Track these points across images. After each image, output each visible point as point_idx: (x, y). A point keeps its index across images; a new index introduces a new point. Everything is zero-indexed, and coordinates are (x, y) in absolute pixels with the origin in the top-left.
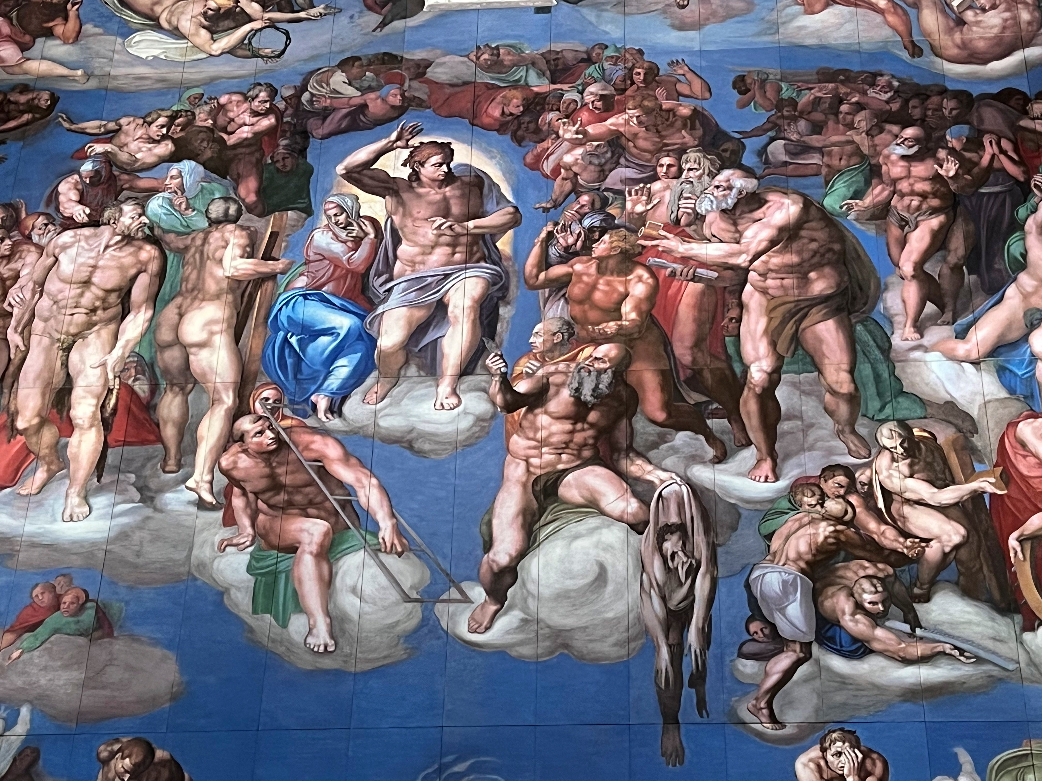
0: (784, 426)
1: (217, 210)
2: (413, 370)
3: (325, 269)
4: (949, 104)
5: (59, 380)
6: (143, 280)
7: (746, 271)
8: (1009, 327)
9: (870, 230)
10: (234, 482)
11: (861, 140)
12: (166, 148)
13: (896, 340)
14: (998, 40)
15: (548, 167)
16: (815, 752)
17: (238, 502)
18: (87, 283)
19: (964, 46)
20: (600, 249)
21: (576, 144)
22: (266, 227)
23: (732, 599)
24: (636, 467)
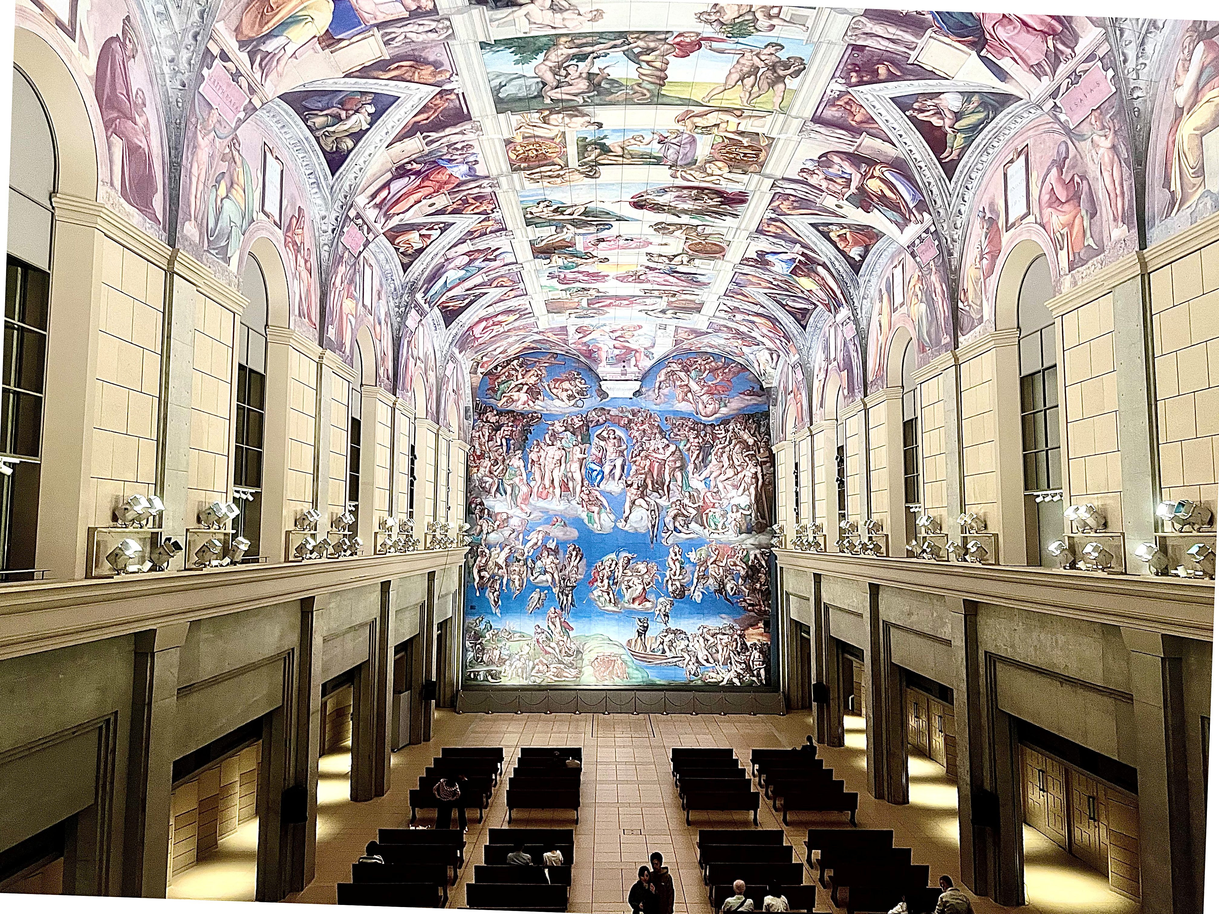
0: (670, 492)
1: (574, 443)
2: (610, 479)
3: (594, 457)
4: (702, 426)
5: (552, 478)
6: (563, 458)
7: (666, 460)
8: (707, 474)
9: (687, 453)
10: (583, 499)
11: (686, 433)
13: (689, 476)
14: (712, 412)
15: (632, 436)
16: (672, 548)
17: (584, 503)
18: (553, 458)
19: (706, 413)
20: (641, 454)
21: (637, 431)
22: (583, 447)
23: (662, 523)
24: (647, 498)
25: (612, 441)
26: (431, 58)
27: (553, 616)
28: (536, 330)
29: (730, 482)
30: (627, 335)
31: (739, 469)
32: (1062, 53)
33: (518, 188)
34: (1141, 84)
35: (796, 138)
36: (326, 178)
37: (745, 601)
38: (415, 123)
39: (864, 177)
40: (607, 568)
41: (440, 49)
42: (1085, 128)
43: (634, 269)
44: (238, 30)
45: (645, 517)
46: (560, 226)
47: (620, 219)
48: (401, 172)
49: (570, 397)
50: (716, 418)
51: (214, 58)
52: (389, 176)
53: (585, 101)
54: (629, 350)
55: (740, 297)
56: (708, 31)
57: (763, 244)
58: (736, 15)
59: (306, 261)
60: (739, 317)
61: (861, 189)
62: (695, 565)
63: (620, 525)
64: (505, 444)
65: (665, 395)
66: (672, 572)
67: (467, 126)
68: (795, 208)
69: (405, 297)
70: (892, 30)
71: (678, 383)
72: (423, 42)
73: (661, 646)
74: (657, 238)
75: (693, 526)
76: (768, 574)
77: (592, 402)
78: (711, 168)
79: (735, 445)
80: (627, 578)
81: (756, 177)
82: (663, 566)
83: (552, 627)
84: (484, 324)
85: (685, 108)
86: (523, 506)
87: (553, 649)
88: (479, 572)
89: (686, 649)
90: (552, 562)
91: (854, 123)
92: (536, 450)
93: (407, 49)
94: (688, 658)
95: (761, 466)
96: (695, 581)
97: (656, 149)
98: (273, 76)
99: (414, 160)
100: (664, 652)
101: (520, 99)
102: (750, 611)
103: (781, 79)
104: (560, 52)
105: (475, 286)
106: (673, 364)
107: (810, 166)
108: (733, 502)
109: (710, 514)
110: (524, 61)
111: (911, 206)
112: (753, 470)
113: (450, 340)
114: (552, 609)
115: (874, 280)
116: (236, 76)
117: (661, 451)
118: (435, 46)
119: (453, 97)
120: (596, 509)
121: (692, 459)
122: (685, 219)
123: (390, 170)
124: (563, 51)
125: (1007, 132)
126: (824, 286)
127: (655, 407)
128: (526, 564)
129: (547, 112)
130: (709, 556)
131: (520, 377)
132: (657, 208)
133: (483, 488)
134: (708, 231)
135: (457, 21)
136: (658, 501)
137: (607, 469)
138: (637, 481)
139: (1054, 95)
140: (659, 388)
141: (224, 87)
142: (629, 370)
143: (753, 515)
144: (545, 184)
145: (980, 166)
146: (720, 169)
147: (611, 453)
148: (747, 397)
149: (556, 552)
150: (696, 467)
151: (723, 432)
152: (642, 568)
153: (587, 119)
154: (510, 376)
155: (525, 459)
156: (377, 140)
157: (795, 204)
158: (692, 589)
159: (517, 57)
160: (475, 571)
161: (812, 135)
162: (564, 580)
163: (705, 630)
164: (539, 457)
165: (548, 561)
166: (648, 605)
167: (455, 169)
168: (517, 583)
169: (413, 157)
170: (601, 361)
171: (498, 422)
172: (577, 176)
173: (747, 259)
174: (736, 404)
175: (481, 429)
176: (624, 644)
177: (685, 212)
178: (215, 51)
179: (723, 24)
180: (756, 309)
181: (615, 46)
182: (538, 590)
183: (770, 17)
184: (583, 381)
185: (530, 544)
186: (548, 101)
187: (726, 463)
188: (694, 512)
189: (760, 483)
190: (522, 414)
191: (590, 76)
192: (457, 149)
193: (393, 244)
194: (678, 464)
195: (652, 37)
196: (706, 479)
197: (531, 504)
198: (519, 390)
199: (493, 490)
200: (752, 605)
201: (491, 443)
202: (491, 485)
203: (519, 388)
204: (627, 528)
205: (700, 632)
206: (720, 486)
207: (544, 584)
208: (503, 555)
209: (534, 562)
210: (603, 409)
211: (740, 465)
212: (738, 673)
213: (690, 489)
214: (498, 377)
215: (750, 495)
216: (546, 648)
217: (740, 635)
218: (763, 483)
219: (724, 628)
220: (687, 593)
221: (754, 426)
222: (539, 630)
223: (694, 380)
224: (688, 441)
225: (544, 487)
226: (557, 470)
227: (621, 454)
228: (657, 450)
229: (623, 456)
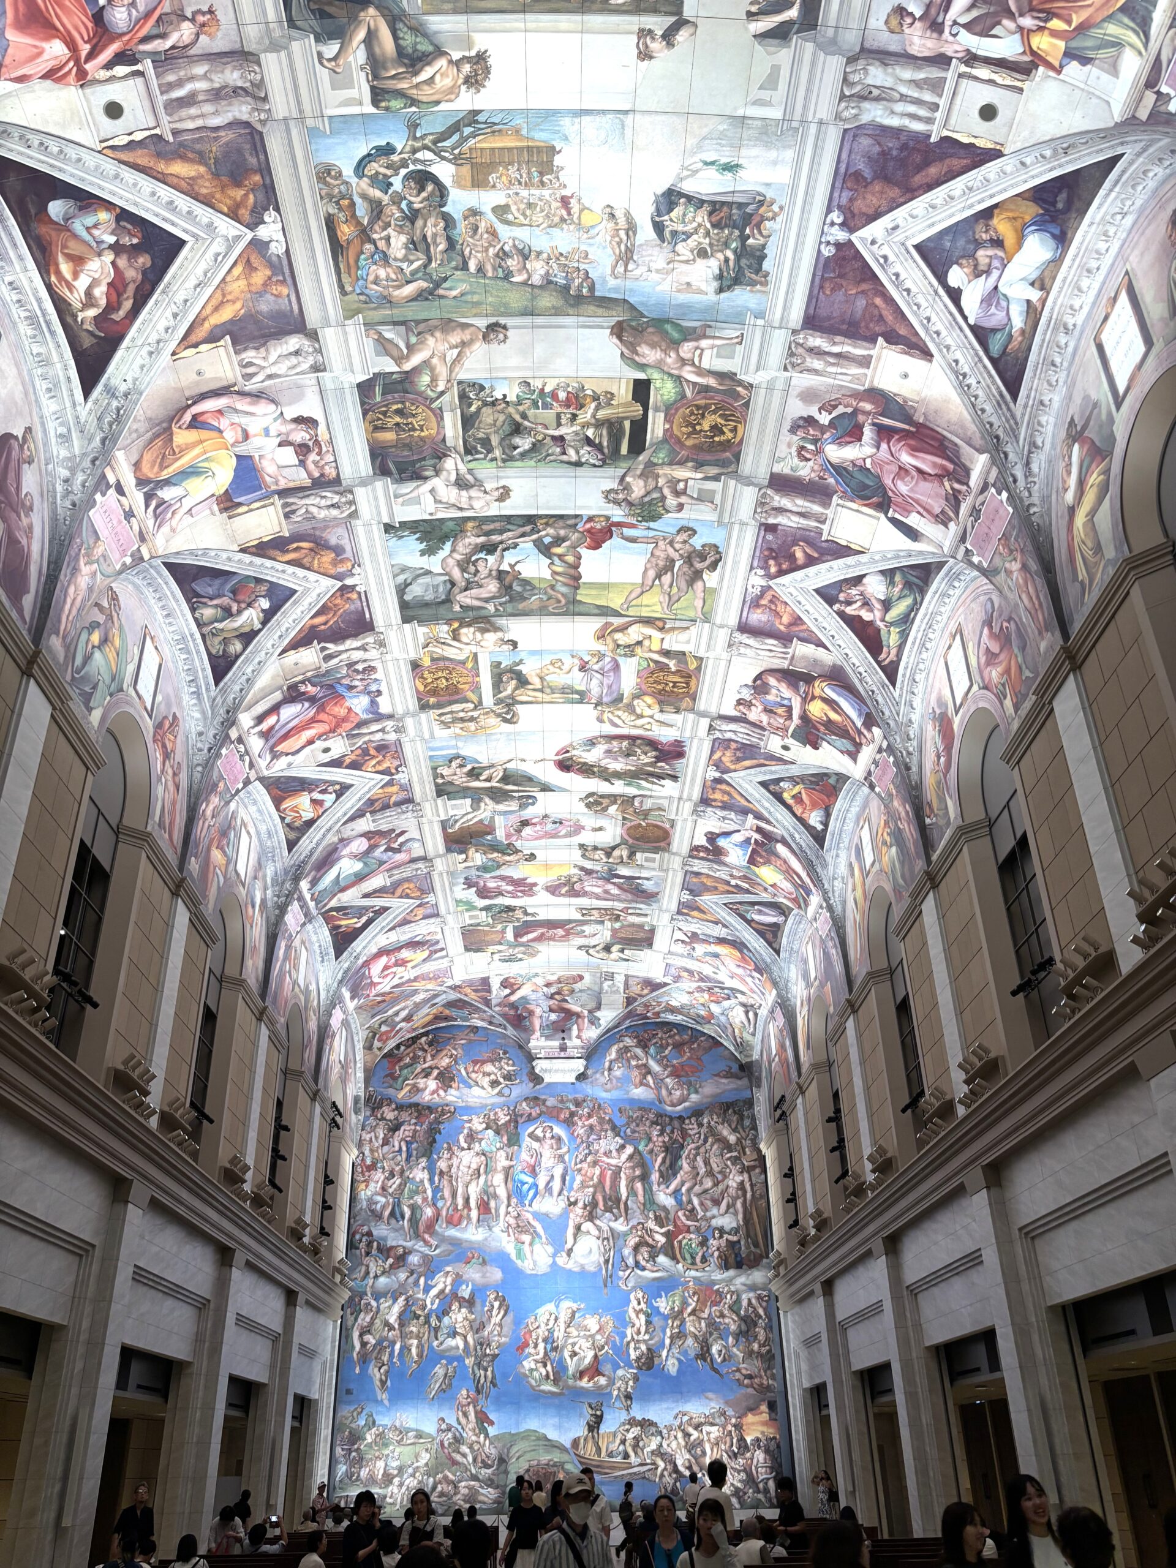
0: (629, 1212)
1: (498, 1145)
2: (547, 1195)
3: (525, 1164)
4: (667, 1120)
5: (466, 1195)
6: (482, 1167)
7: (621, 1167)
8: (677, 1185)
9: (648, 1157)
10: (509, 1225)
11: (647, 1129)
12: (484, 1125)
13: (653, 1188)
14: (679, 1100)
15: (576, 1134)
16: (634, 1293)
17: (510, 1230)
18: (470, 1167)
19: (671, 1101)
20: (588, 1160)
21: (582, 1127)
22: (510, 1150)
23: (618, 1258)
24: (598, 1222)
25: (549, 1142)
26: (333, 541)
27: (464, 1402)
28: (450, 983)
29: (708, 1196)
30: (566, 989)
31: (720, 1177)
32: (959, 492)
33: (427, 736)
34: (1035, 499)
35: (725, 656)
36: (208, 689)
37: (739, 1370)
38: (313, 627)
39: (807, 699)
40: (543, 1325)
41: (341, 531)
42: (998, 561)
43: (565, 871)
44: (137, 466)
45: (595, 1249)
46: (476, 797)
47: (546, 788)
48: (293, 695)
49: (494, 1083)
50: (686, 1109)
51: (108, 486)
52: (278, 696)
53: (497, 610)
54: (569, 1015)
55: (695, 913)
56: (618, 514)
57: (712, 822)
58: (642, 492)
59: (175, 774)
60: (700, 949)
61: (805, 717)
62: (666, 1318)
63: (561, 1260)
64: (404, 1148)
65: (618, 1079)
66: (635, 1329)
67: (370, 639)
68: (739, 760)
69: (288, 885)
70: (799, 502)
71: (634, 1063)
72: (324, 520)
73: (621, 1448)
74: (589, 820)
75: (662, 1259)
76: (769, 1328)
77: (521, 1089)
78: (640, 706)
79: (712, 1145)
80: (570, 1341)
81: (691, 716)
82: (622, 1321)
83: (463, 1421)
84: (384, 960)
85: (602, 620)
86: (427, 1236)
87: (464, 1456)
88: (361, 1335)
89: (659, 1452)
90: (466, 1319)
91: (782, 628)
92: (446, 1155)
93: (306, 527)
94: (661, 1465)
95: (749, 1172)
96: (667, 1341)
97: (578, 680)
98: (165, 529)
99: (309, 680)
100: (626, 1456)
101: (427, 605)
103: (697, 575)
104: (467, 541)
105: (375, 891)
106: (627, 1039)
107: (746, 694)
108: (714, 1222)
109: (684, 1242)
110: (430, 551)
111: (859, 724)
112: (739, 1179)
113: (340, 976)
114: (464, 1392)
115: (843, 855)
116: (129, 515)
117: (614, 1153)
118: (337, 526)
119: (355, 596)
120: (526, 1238)
121: (656, 1167)
122: (619, 787)
123: (281, 688)
124: (472, 540)
125: (939, 618)
126: (788, 872)
127: (604, 1095)
128: (427, 1322)
129: (456, 625)
130: (684, 1303)
131: (429, 1058)
132: (586, 770)
133: (373, 1211)
134: (648, 804)
135: (361, 493)
136: (612, 1224)
137: (542, 1181)
138: (585, 1196)
139: (963, 539)
140: (610, 1069)
141: (115, 522)
142: (569, 1043)
143: (742, 1242)
144: (458, 731)
145: (921, 666)
146: (649, 706)
147: (548, 1159)
148: (724, 1081)
149: (470, 1303)
150: (662, 1175)
151: (695, 1126)
152: (592, 1324)
153: (500, 634)
154: (415, 1059)
155: (431, 1169)
156: (269, 645)
157: (739, 754)
158: (664, 1353)
159: (423, 546)
160: (356, 1335)
161: (742, 650)
162: (481, 1344)
163: (685, 1418)
164: (450, 1167)
165: (460, 1317)
166: (602, 1381)
167: (355, 701)
168: (414, 1351)
169: (309, 674)
170: (533, 1032)
171: (396, 1119)
172: (493, 720)
173: (696, 848)
174: (710, 1089)
175: (373, 1129)
176: (568, 1445)
177: (618, 775)
178: (112, 479)
179: (630, 504)
180: (718, 931)
181: (523, 535)
182: (444, 1361)
183: (677, 494)
184: (510, 1063)
185: (434, 1292)
186: (457, 608)
187: (702, 1170)
188: (662, 1240)
189: (749, 1195)
190: (429, 1108)
191: (501, 575)
192: (357, 671)
193: (278, 809)
194: (638, 1173)
195: (561, 523)
196: (676, 1193)
197: (438, 1234)
198: (426, 1076)
199: (387, 1213)
200: (750, 1377)
201: (386, 1148)
202: (384, 1207)
203: (426, 1074)
204: (571, 1265)
205: (677, 1423)
206: (696, 1201)
207: (452, 1353)
208: (396, 1309)
209: (439, 1319)
210: (536, 1098)
211: (720, 1172)
212: (737, 1488)
213: (655, 1207)
214: (400, 1060)
215: (736, 1214)
216: (454, 1455)
217: (735, 1426)
218: (753, 1195)
219: (712, 1414)
220: (656, 1361)
221: (735, 1118)
222: (444, 1427)
223: (654, 1058)
224: (650, 1139)
225: (456, 1209)
226: (474, 1183)
227: (561, 1159)
228: (608, 1154)
229: (563, 1162)
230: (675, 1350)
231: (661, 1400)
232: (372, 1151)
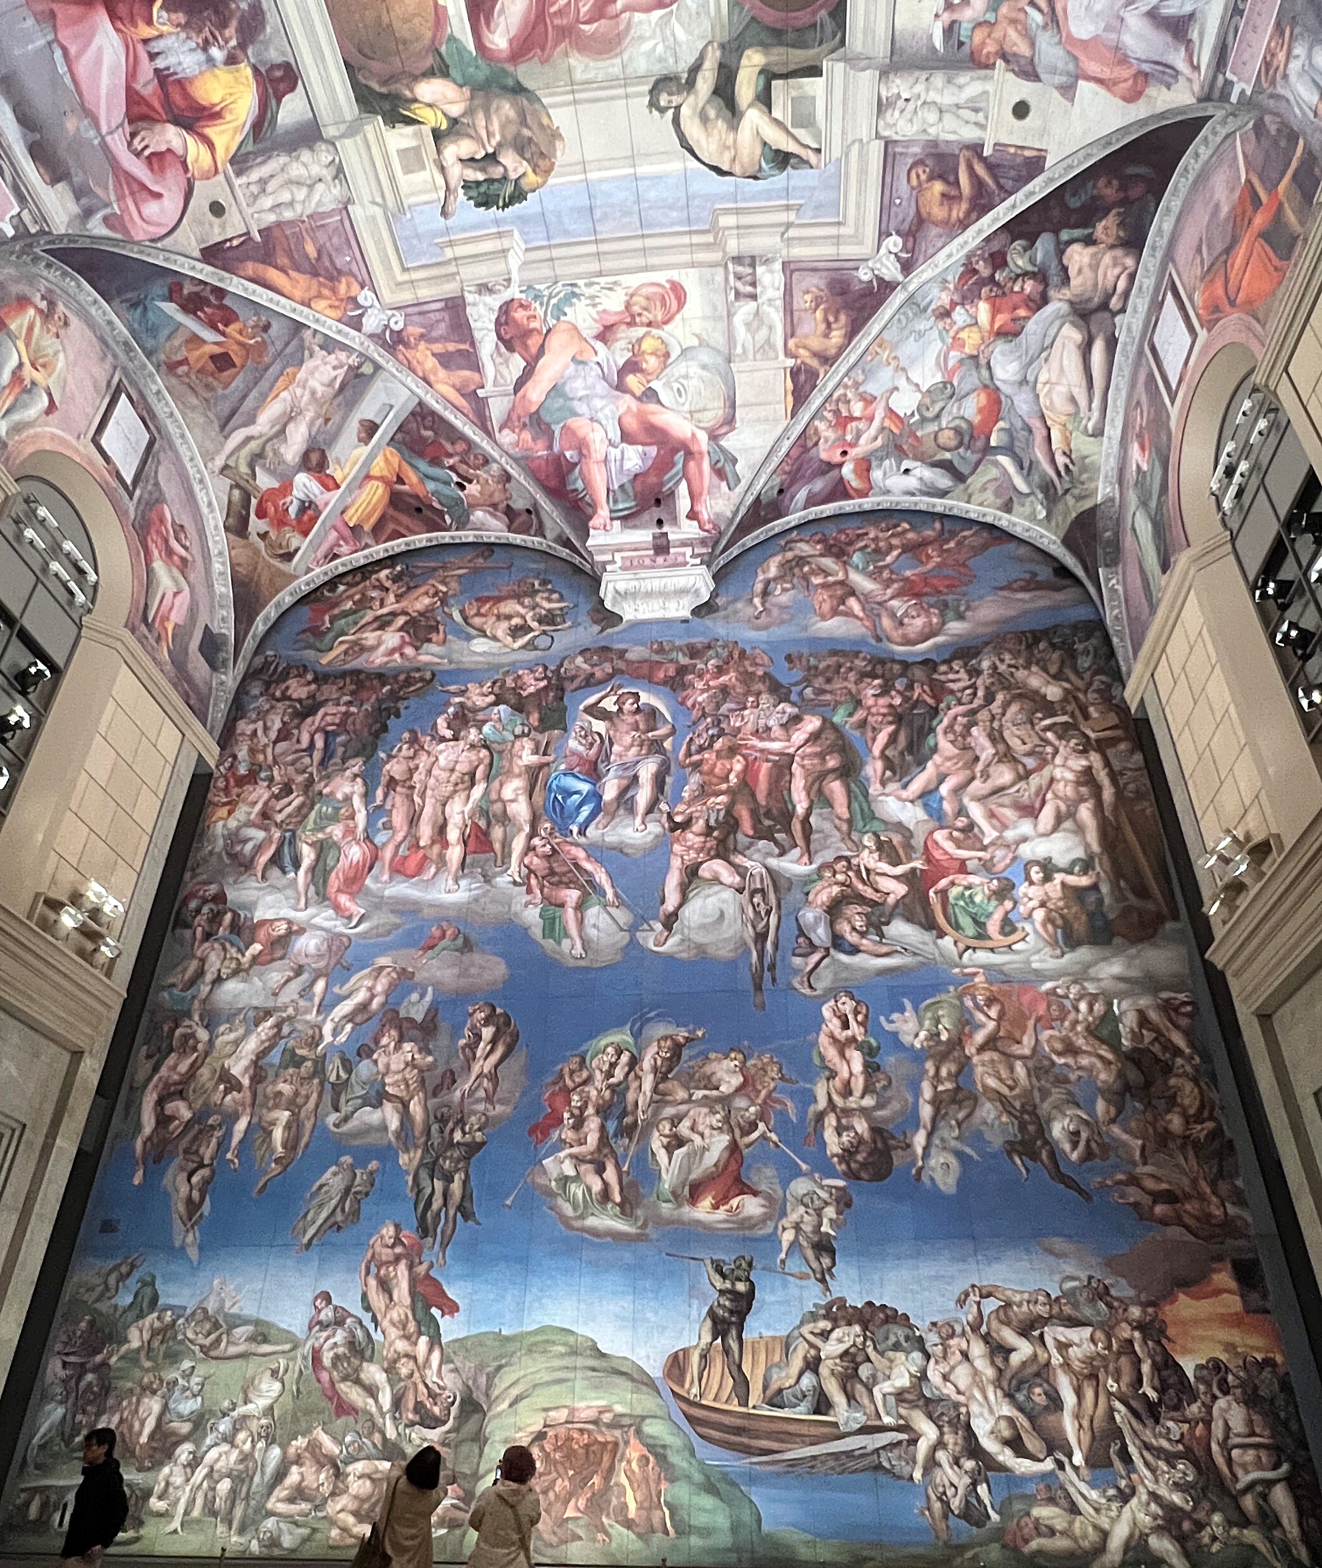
0: (814, 837)
1: (518, 730)
2: (621, 812)
3: (575, 760)
4: (897, 668)
5: (441, 821)
6: (481, 768)
7: (793, 756)
8: (929, 782)
9: (857, 733)
10: (531, 871)
11: (852, 686)
12: (492, 698)
13: (871, 791)
14: (921, 633)
15: (689, 703)
16: (832, 1003)
17: (533, 881)
18: (452, 770)
19: (904, 636)
20: (718, 745)
21: (703, 691)
22: (543, 739)
23: (789, 926)
24: (739, 859)
27: (386, 1254)
29: (1006, 800)
31: (1030, 763)
37: (1134, 1180)
40: (598, 1076)
45: (731, 911)
49: (519, 631)
50: (937, 647)
62: (918, 1057)
64: (320, 743)
65: (783, 608)
66: (837, 1082)
71: (817, 580)
73: (808, 1381)
75: (900, 929)
77: (576, 636)
79: (1006, 706)
80: (668, 1112)
83: (377, 1300)
86: (343, 899)
87: (372, 1391)
88: (160, 1102)
90: (411, 1064)
92: (406, 751)
94: (929, 1431)
95: (1102, 753)
96: (926, 1112)
100: (822, 1404)
102: (1164, 1222)
108: (1026, 851)
109: (954, 892)
112: (1078, 764)
114: (388, 1231)
120: (572, 895)
121: (876, 750)
127: (753, 634)
128: (319, 1071)
130: (966, 1024)
133: (233, 856)
136: (773, 862)
140: (765, 593)
142: (673, 533)
143: (1105, 889)
148: (1021, 595)
149: (425, 1030)
150: (889, 764)
151: (963, 675)
152: (726, 1072)
154: (364, 603)
155: (370, 776)
158: (919, 1140)
160: (149, 1100)
165: (397, 1061)
166: (752, 1206)
168: (278, 1134)
171: (312, 696)
174: (991, 611)
175: (262, 715)
176: (655, 1370)
182: (347, 1159)
184: (555, 596)
185: (344, 1008)
187: (987, 751)
188: (900, 890)
190: (381, 676)
194: (832, 762)
196: (926, 796)
197: (369, 892)
198: (381, 628)
199: (263, 859)
200: (1169, 1197)
201: (282, 746)
202: (259, 849)
203: (382, 623)
204: (671, 945)
205: (969, 1314)
206: (976, 811)
207: (369, 1140)
208: (251, 1045)
209: (348, 1066)
210: (606, 649)
211: (1029, 754)
212: (1170, 1508)
213: (876, 826)
214: (336, 605)
215: (1080, 829)
216: (344, 1388)
217: (1139, 1326)
218: (1119, 793)
219: (1069, 1295)
220: (898, 1158)
221: (1056, 655)
222: (327, 1314)
223: (863, 571)
224: (858, 703)
225: (416, 846)
226: (458, 799)
227: (655, 747)
228: (764, 733)
229: (661, 751)
230: (949, 1133)
231: (917, 1255)
232: (252, 751)
